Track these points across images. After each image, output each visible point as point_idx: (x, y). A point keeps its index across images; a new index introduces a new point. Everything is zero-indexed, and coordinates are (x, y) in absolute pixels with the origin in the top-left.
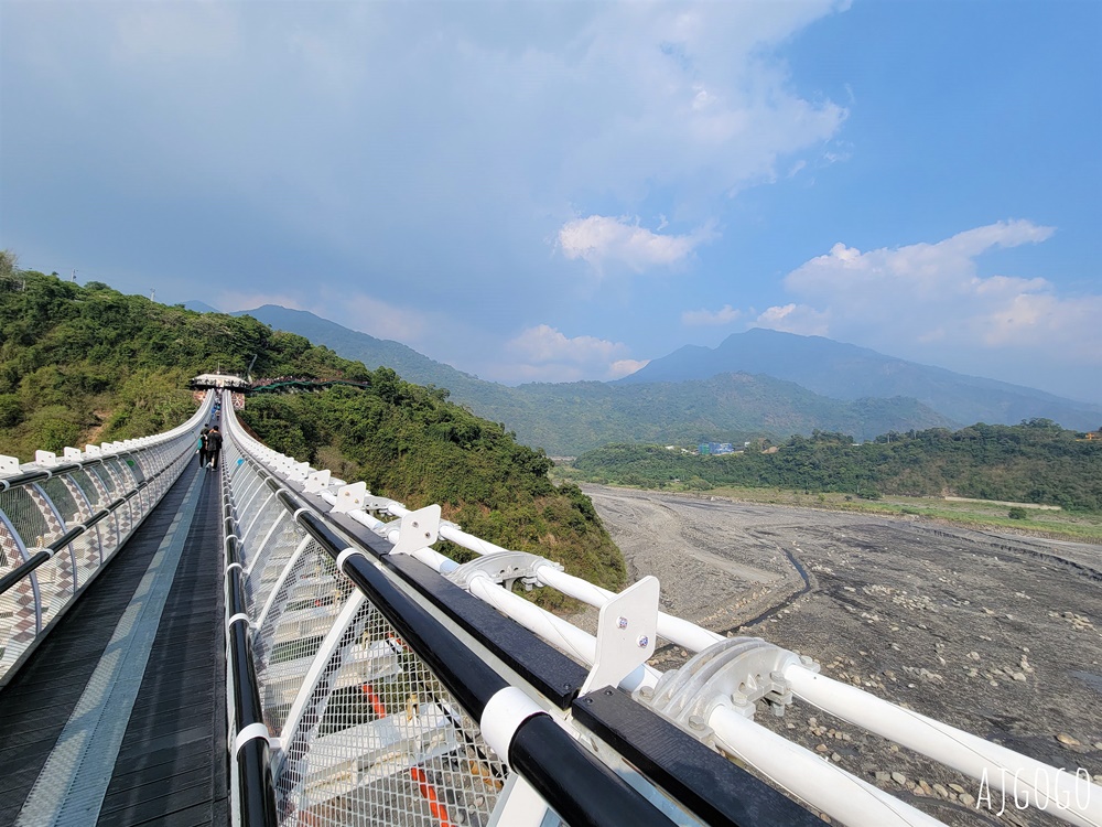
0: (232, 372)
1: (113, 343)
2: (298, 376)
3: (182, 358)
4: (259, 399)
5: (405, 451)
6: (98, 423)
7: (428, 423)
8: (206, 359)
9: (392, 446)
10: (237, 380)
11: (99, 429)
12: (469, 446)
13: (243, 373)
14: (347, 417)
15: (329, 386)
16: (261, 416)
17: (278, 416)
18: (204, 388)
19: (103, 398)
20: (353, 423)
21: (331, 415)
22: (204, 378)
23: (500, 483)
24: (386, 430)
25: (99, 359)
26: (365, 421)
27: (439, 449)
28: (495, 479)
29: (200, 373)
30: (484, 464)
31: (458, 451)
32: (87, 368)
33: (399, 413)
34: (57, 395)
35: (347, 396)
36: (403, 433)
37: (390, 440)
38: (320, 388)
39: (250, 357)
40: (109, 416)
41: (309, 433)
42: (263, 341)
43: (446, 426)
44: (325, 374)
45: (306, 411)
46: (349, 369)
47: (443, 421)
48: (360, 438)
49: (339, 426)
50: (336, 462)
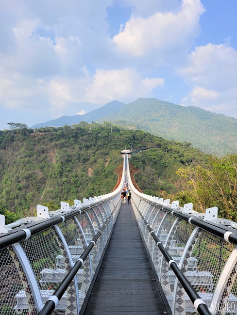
0: (128, 149)
1: (107, 144)
2: (142, 147)
3: (119, 147)
4: (134, 155)
5: (167, 166)
6: (107, 161)
7: (175, 158)
8: (121, 147)
10: (128, 151)
11: (107, 163)
13: (130, 149)
14: (153, 157)
15: (149, 148)
16: (133, 160)
17: (137, 159)
18: (123, 154)
19: (107, 157)
20: (154, 159)
21: (149, 157)
22: (123, 151)
24: (163, 161)
25: (106, 148)
26: (158, 158)
27: (178, 165)
32: (104, 150)
33: (168, 155)
34: (101, 156)
35: (154, 151)
36: (167, 161)
37: (163, 164)
38: (147, 149)
39: (131, 144)
40: (109, 160)
41: (144, 162)
42: (134, 138)
43: (179, 159)
44: (149, 145)
45: (143, 157)
46: (155, 143)
47: (180, 157)
48: (156, 163)
49: (151, 160)
50: (149, 169)
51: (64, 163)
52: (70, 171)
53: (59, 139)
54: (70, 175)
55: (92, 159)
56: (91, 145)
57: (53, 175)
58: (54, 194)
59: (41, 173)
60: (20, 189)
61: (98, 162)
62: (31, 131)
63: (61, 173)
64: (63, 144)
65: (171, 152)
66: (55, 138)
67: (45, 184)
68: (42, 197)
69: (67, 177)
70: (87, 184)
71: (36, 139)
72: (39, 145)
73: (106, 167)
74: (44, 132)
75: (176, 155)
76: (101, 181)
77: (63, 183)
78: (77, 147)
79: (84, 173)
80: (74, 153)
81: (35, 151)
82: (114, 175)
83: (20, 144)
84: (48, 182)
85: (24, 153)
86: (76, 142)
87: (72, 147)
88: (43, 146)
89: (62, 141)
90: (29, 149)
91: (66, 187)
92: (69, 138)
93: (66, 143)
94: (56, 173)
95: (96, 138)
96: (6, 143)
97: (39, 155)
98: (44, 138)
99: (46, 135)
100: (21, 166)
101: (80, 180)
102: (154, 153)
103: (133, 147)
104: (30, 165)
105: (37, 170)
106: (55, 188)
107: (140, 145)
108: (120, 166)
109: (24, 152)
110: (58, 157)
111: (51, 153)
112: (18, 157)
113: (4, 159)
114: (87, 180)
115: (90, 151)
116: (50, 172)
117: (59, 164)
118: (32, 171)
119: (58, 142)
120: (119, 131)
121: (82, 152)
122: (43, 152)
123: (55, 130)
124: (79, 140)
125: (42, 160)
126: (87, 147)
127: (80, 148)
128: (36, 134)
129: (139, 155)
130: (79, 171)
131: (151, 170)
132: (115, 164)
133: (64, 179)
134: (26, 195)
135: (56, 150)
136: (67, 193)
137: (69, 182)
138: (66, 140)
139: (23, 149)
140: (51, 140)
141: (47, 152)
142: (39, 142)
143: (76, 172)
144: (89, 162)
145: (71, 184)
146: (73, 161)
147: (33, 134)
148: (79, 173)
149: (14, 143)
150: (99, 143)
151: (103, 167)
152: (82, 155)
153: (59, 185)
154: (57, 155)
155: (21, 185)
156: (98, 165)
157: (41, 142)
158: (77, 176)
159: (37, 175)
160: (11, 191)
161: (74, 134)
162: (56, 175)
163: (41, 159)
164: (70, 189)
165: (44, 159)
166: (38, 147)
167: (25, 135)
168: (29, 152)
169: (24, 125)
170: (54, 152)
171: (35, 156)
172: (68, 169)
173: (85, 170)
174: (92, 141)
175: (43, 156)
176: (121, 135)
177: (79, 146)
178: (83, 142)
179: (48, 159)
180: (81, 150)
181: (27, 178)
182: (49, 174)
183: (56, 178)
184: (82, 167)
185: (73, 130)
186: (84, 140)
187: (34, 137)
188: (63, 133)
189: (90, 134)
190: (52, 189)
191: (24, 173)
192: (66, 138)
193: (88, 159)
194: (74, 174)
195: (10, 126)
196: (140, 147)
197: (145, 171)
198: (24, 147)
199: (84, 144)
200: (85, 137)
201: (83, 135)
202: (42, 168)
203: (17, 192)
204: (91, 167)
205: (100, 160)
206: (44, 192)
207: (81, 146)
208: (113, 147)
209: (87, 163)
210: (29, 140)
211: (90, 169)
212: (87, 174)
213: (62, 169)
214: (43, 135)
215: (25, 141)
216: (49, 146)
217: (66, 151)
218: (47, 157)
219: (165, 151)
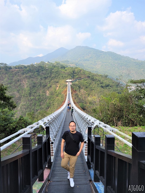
0: (70, 79)
1: (58, 76)
4: (73, 83)
5: (93, 89)
8: (66, 78)
11: (58, 87)
13: (71, 79)
14: (85, 84)
16: (73, 86)
17: (75, 85)
19: (58, 84)
20: (86, 85)
21: (83, 84)
22: (67, 81)
24: (91, 86)
26: (88, 85)
27: (99, 89)
31: (102, 89)
32: (56, 80)
33: (94, 82)
34: (54, 83)
35: (86, 80)
36: (94, 86)
37: (91, 88)
38: (82, 79)
39: (72, 76)
40: (58, 86)
41: (79, 87)
42: (74, 72)
43: (100, 85)
44: (83, 76)
45: (79, 84)
46: (86, 75)
47: (101, 84)
48: (87, 88)
49: (84, 86)
50: (83, 91)
51: (32, 87)
52: (35, 92)
53: (28, 73)
54: (35, 95)
55: (48, 85)
56: (48, 77)
57: (25, 95)
58: (26, 106)
59: (18, 94)
61: (52, 87)
62: (10, 68)
63: (30, 94)
64: (30, 76)
65: (96, 81)
66: (26, 72)
67: (20, 100)
68: (19, 108)
69: (34, 96)
70: (46, 100)
71: (14, 73)
72: (16, 77)
74: (19, 68)
75: (99, 83)
76: (54, 99)
77: (32, 100)
78: (39, 78)
79: (44, 94)
80: (38, 81)
81: (13, 80)
82: (62, 95)
83: (4, 76)
84: (22, 99)
85: (6, 82)
86: (38, 75)
87: (36, 78)
88: (18, 78)
89: (30, 74)
90: (10, 79)
91: (33, 102)
92: (34, 72)
93: (32, 75)
95: (51, 72)
97: (16, 83)
98: (19, 72)
99: (20, 70)
101: (42, 98)
102: (86, 82)
103: (73, 78)
104: (11, 89)
105: (15, 92)
106: (26, 103)
107: (77, 77)
108: (65, 90)
110: (28, 84)
111: (23, 82)
114: (46, 98)
115: (47, 81)
116: (23, 93)
117: (28, 88)
118: (12, 93)
119: (28, 75)
120: (65, 68)
121: (42, 81)
122: (18, 81)
123: (25, 67)
124: (41, 73)
125: (18, 86)
126: (46, 78)
127: (41, 78)
128: (13, 70)
129: (77, 83)
130: (41, 92)
131: (84, 92)
132: (63, 88)
133: (32, 97)
136: (34, 105)
137: (35, 99)
138: (32, 73)
139: (6, 79)
140: (23, 74)
141: (21, 81)
142: (15, 75)
143: (39, 93)
144: (47, 87)
145: (36, 100)
146: (37, 86)
147: (11, 70)
148: (41, 94)
151: (56, 90)
152: (43, 83)
153: (29, 101)
154: (27, 83)
156: (52, 89)
157: (17, 75)
158: (40, 96)
159: (15, 95)
161: (37, 70)
162: (27, 95)
163: (17, 85)
164: (36, 103)
165: (19, 85)
166: (15, 78)
167: (7, 70)
168: (9, 81)
169: (6, 64)
170: (25, 81)
171: (13, 83)
172: (34, 91)
173: (44, 92)
174: (48, 74)
175: (19, 83)
176: (66, 70)
177: (40, 77)
178: (43, 75)
179: (22, 85)
180: (42, 79)
182: (23, 94)
183: (27, 97)
184: (42, 90)
185: (36, 67)
186: (43, 74)
187: (12, 71)
188: (30, 69)
189: (47, 70)
190: (25, 103)
192: (32, 72)
193: (46, 85)
194: (38, 94)
196: (77, 78)
197: (80, 92)
198: (7, 78)
199: (44, 76)
200: (44, 72)
201: (42, 71)
202: (18, 91)
205: (53, 86)
206: (20, 105)
207: (42, 77)
208: (61, 78)
209: (45, 87)
210: (9, 73)
211: (47, 91)
212: (46, 94)
213: (31, 91)
214: (18, 70)
215: (7, 74)
216: (22, 77)
217: (32, 81)
218: (21, 84)
219: (92, 80)
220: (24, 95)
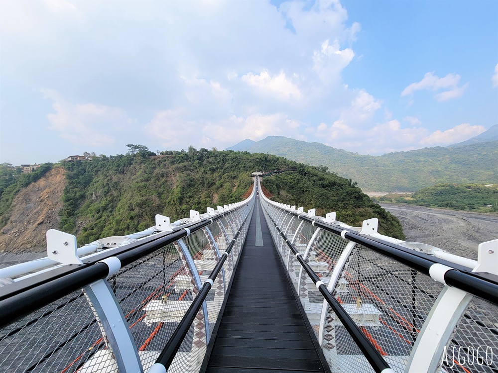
0: (259, 171)
1: (236, 167)
2: (275, 170)
3: (249, 169)
4: (266, 178)
5: (306, 191)
7: (314, 181)
8: (252, 168)
9: (302, 190)
10: (260, 173)
11: (235, 187)
12: (329, 189)
13: (262, 171)
14: (289, 181)
15: (284, 171)
16: (266, 183)
17: (270, 183)
18: (254, 176)
19: (235, 180)
20: (290, 183)
21: (284, 181)
22: (253, 174)
23: (340, 202)
24: (300, 185)
25: (234, 171)
26: (294, 182)
27: (318, 190)
28: (338, 200)
29: (253, 172)
30: (335, 195)
31: (325, 191)
32: (231, 173)
33: (305, 179)
34: (228, 180)
35: (289, 174)
36: (306, 185)
37: (301, 188)
38: (281, 172)
39: (263, 166)
40: (237, 184)
41: (278, 187)
42: (266, 160)
44: (283, 168)
45: (277, 180)
46: (289, 166)
47: (320, 180)
48: (292, 188)
49: (286, 184)
50: (285, 195)
51: (185, 187)
52: (191, 197)
53: (182, 162)
54: (191, 202)
55: (218, 183)
56: (217, 168)
57: (172, 202)
59: (157, 200)
60: (132, 218)
61: (224, 187)
62: (153, 154)
63: (181, 200)
64: (185, 167)
65: (308, 175)
66: (178, 160)
69: (187, 203)
71: (156, 162)
72: (158, 168)
73: (233, 192)
74: (167, 154)
75: (315, 178)
77: (183, 211)
78: (202, 170)
79: (208, 199)
80: (198, 176)
81: (154, 175)
83: (138, 167)
84: (166, 211)
86: (201, 165)
87: (195, 170)
88: (163, 170)
89: (186, 163)
90: (147, 172)
92: (194, 161)
93: (190, 166)
94: (175, 199)
95: (223, 160)
96: (124, 167)
97: (158, 180)
98: (165, 161)
99: (168, 157)
100: (136, 191)
101: (203, 207)
102: (290, 176)
103: (264, 169)
104: (145, 190)
105: (154, 196)
106: (173, 217)
107: (272, 168)
108: (250, 191)
109: (140, 176)
110: (180, 182)
111: (172, 177)
112: (134, 182)
113: (121, 184)
115: (216, 175)
116: (170, 198)
117: (179, 189)
118: (147, 197)
119: (181, 165)
120: (249, 154)
121: (208, 176)
122: (163, 176)
124: (205, 162)
125: (161, 185)
126: (213, 170)
127: (205, 171)
128: (157, 157)
129: (272, 177)
130: (202, 196)
131: (287, 196)
132: (244, 188)
133: (184, 207)
134: (138, 225)
135: (177, 174)
138: (190, 163)
139: (140, 172)
140: (173, 163)
141: (167, 176)
142: (159, 165)
143: (199, 198)
144: (214, 187)
146: (196, 185)
147: (154, 157)
148: (203, 199)
149: (132, 166)
150: (226, 165)
151: (230, 191)
152: (207, 179)
153: (177, 213)
154: (178, 178)
155: (133, 213)
156: (224, 191)
157: (162, 165)
158: (200, 203)
159: (152, 202)
160: (121, 221)
161: (199, 157)
162: (175, 202)
163: (159, 183)
165: (163, 183)
166: (158, 171)
167: (144, 157)
168: (146, 176)
169: (144, 148)
170: (175, 176)
171: (153, 180)
172: (189, 194)
173: (209, 196)
174: (219, 164)
175: (163, 180)
177: (204, 169)
179: (168, 183)
180: (206, 173)
181: (141, 205)
182: (167, 201)
183: (175, 204)
184: (205, 192)
185: (198, 152)
186: (210, 163)
187: (155, 159)
188: (186, 155)
189: (217, 156)
191: (138, 199)
192: (190, 161)
193: (213, 184)
194: (196, 200)
195: (130, 148)
196: (273, 170)
197: (279, 196)
198: (142, 170)
199: (209, 166)
200: (210, 160)
201: (208, 158)
202: (159, 195)
203: (128, 221)
204: (216, 192)
205: (227, 185)
207: (207, 169)
208: (241, 169)
209: (211, 187)
210: (147, 163)
211: (215, 195)
212: (212, 200)
213: (182, 194)
214: (165, 157)
215: (143, 164)
216: (170, 169)
217: (189, 175)
218: (167, 181)
219: (302, 175)
220: (170, 202)
